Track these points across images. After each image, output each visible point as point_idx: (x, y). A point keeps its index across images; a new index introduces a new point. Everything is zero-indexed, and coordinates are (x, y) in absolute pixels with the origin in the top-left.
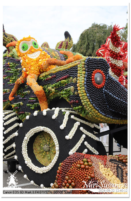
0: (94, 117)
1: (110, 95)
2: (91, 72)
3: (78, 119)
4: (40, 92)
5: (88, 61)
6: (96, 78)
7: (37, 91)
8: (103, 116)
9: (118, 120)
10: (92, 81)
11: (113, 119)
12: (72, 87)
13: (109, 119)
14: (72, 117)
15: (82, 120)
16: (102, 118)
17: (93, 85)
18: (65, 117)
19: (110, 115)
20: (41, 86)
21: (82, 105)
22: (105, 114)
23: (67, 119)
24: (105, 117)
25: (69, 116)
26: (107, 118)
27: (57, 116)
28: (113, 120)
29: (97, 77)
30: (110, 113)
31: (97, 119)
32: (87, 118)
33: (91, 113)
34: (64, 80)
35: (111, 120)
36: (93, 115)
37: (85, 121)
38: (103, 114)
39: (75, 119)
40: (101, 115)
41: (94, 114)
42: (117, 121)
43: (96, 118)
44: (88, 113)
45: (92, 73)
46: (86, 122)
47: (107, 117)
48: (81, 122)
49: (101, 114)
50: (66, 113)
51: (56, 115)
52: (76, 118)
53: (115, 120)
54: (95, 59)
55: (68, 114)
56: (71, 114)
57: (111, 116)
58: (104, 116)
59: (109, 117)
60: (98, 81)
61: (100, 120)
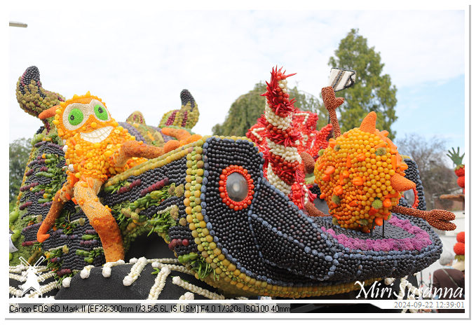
0: (226, 279)
1: (265, 227)
2: (218, 171)
3: (190, 284)
4: (104, 220)
5: (211, 145)
6: (231, 186)
7: (95, 219)
8: (248, 279)
9: (287, 286)
10: (219, 192)
11: (273, 285)
12: (174, 206)
13: (264, 284)
14: (176, 280)
15: (201, 289)
16: (246, 284)
17: (222, 202)
18: (157, 280)
19: (266, 275)
20: (107, 206)
21: (196, 251)
22: (252, 272)
23: (162, 285)
24: (253, 280)
25: (169, 278)
26: (258, 283)
27: (136, 278)
28: (275, 288)
29: (234, 183)
30: (265, 271)
31: (235, 286)
32: (210, 283)
33: (218, 270)
34: (158, 190)
35: (270, 286)
36: (223, 275)
37: (207, 291)
38: (247, 272)
39: (182, 285)
40: (242, 275)
41: (227, 273)
42: (285, 289)
43: (232, 283)
44: (212, 271)
45: (221, 173)
46: (211, 293)
47: (259, 280)
48: (198, 292)
49: (244, 272)
50: (160, 270)
51: (133, 277)
52: (186, 283)
53: (280, 288)
54: (227, 142)
55: (166, 274)
56: (173, 273)
57: (268, 278)
58: (252, 277)
59: (262, 281)
60: (235, 192)
61: (241, 289)
